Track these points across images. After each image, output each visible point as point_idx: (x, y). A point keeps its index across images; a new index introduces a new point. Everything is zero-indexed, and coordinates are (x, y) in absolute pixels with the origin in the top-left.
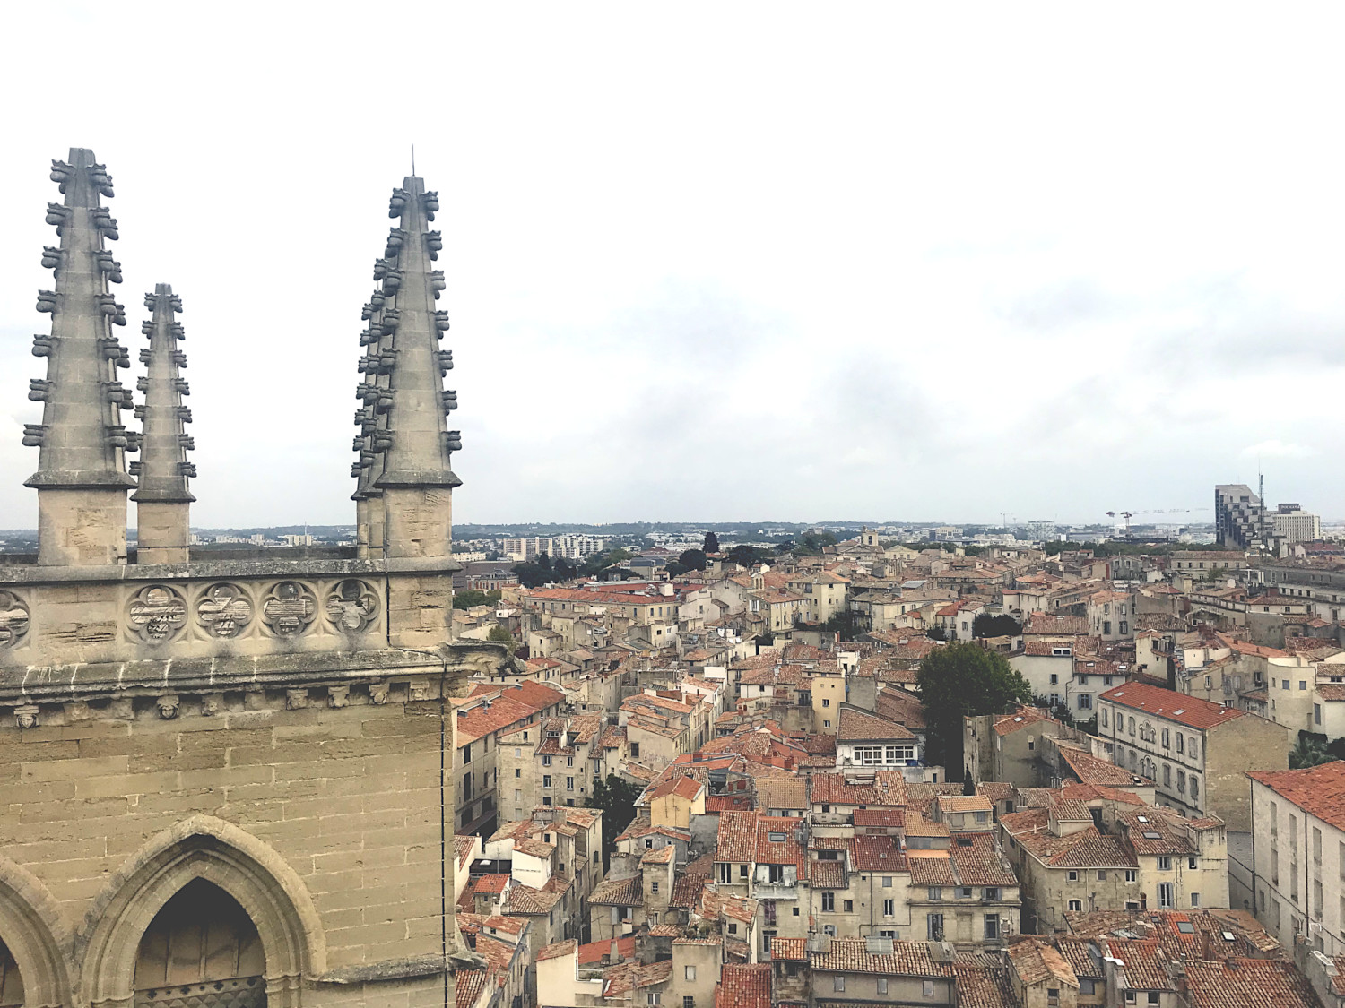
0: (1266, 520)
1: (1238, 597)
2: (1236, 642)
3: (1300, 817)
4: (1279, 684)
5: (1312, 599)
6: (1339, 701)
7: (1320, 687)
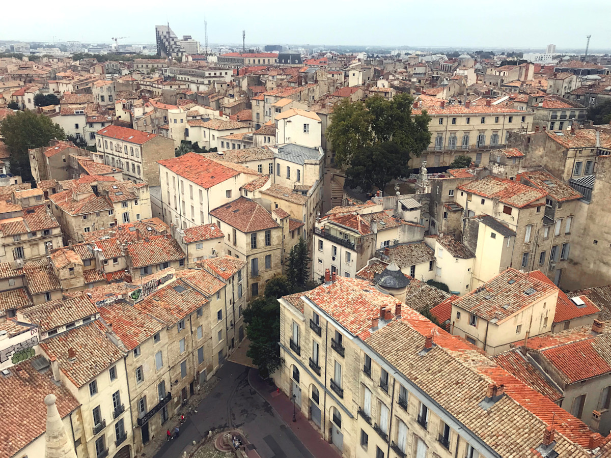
0: (177, 44)
1: (159, 82)
2: (156, 103)
3: (176, 176)
4: (173, 121)
5: (190, 82)
6: (195, 126)
7: (188, 121)
